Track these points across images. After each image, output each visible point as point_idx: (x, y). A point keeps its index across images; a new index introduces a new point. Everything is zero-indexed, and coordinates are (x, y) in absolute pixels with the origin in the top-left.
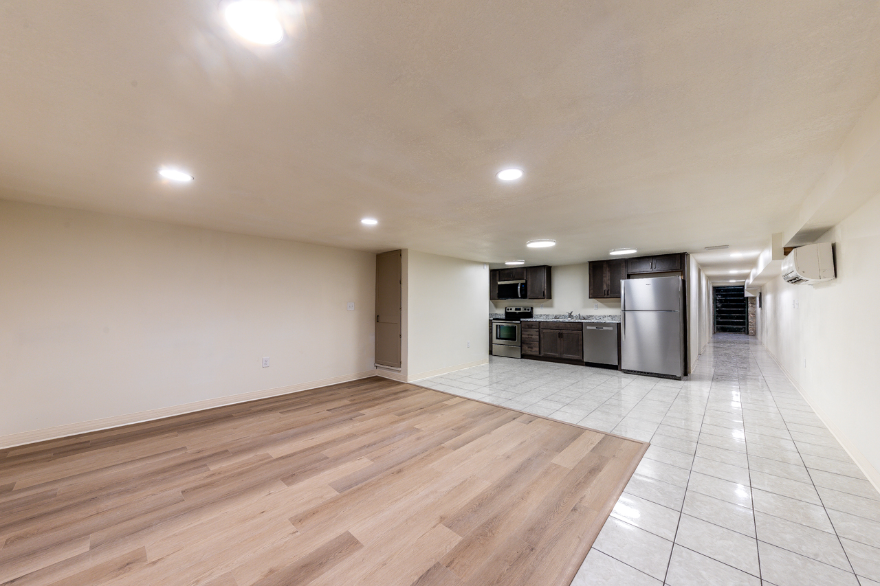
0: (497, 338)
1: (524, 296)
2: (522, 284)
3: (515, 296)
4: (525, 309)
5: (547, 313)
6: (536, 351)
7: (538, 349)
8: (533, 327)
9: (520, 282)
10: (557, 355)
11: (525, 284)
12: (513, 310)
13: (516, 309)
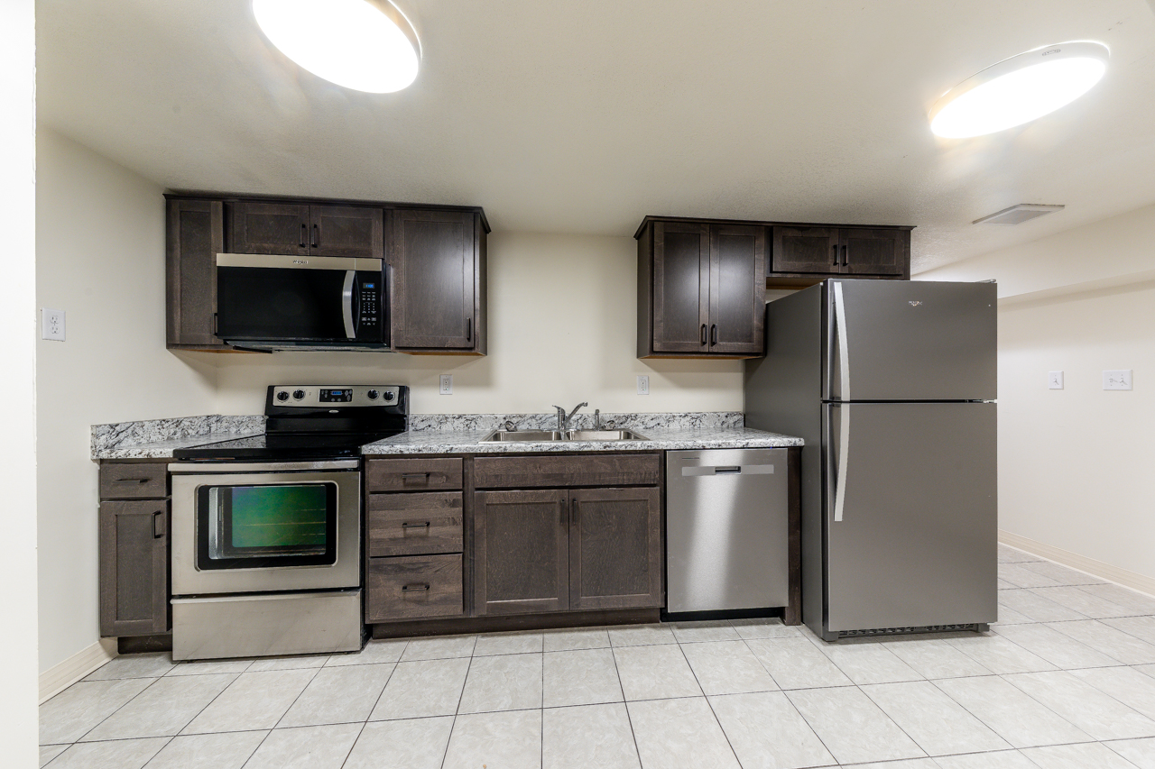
0: (204, 562)
1: (374, 335)
2: (362, 276)
3: (325, 331)
4: (372, 395)
5: (468, 410)
6: (445, 600)
7: (455, 589)
8: (433, 482)
9: (352, 265)
10: (552, 602)
11: (378, 279)
12: (312, 399)
13: (326, 396)
